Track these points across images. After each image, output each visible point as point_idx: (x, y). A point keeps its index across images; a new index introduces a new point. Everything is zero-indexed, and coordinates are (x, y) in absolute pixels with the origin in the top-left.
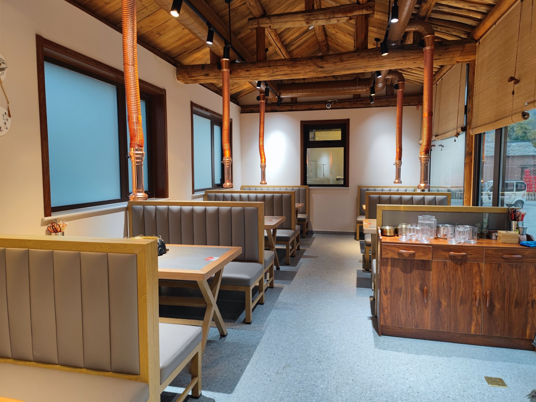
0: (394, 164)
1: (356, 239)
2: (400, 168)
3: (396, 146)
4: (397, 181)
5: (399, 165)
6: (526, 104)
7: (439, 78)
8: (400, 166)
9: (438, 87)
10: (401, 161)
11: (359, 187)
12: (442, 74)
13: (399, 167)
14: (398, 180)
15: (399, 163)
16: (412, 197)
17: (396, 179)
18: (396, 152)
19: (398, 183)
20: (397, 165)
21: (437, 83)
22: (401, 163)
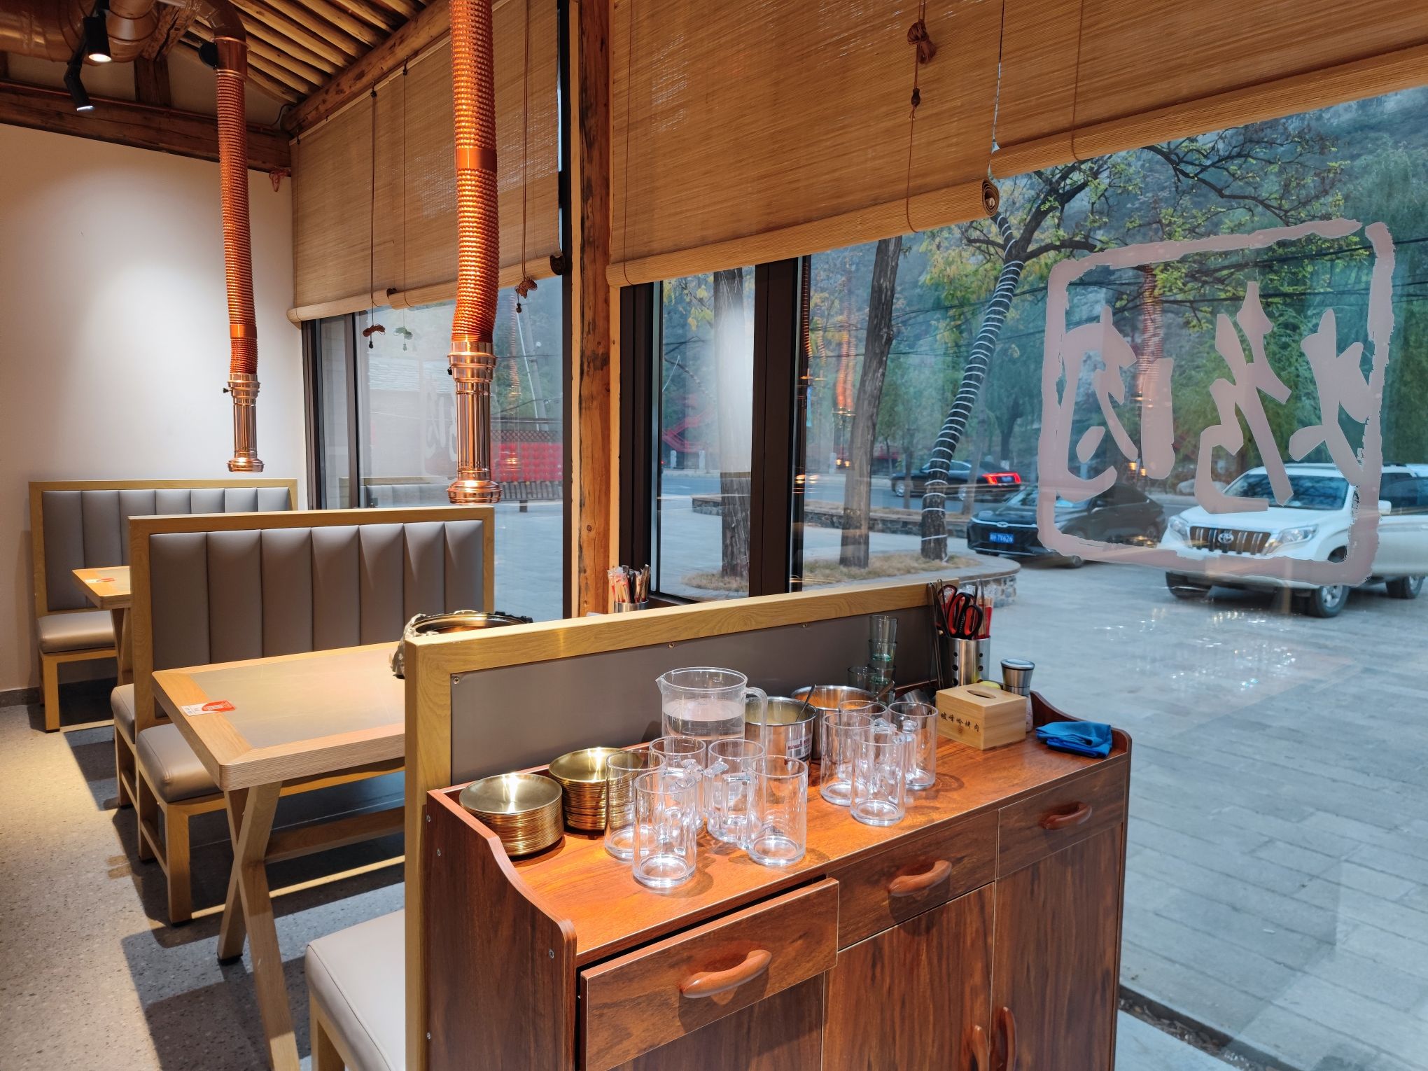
0: (225, 391)
1: (39, 723)
2: (254, 409)
3: (227, 313)
4: (242, 461)
5: (247, 393)
6: (996, 148)
7: (385, 69)
8: (251, 397)
9: (383, 107)
10: (255, 378)
11: (33, 486)
12: (402, 52)
13: (247, 401)
14: (248, 456)
15: (248, 385)
16: (358, 531)
17: (237, 453)
18: (229, 340)
19: (249, 468)
20: (238, 393)
21: (377, 88)
22: (257, 385)
